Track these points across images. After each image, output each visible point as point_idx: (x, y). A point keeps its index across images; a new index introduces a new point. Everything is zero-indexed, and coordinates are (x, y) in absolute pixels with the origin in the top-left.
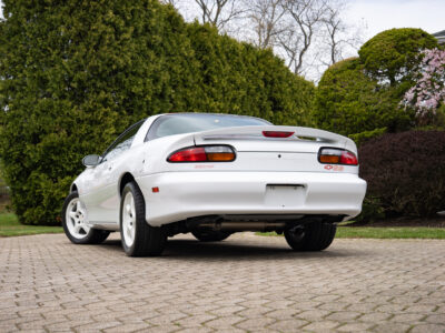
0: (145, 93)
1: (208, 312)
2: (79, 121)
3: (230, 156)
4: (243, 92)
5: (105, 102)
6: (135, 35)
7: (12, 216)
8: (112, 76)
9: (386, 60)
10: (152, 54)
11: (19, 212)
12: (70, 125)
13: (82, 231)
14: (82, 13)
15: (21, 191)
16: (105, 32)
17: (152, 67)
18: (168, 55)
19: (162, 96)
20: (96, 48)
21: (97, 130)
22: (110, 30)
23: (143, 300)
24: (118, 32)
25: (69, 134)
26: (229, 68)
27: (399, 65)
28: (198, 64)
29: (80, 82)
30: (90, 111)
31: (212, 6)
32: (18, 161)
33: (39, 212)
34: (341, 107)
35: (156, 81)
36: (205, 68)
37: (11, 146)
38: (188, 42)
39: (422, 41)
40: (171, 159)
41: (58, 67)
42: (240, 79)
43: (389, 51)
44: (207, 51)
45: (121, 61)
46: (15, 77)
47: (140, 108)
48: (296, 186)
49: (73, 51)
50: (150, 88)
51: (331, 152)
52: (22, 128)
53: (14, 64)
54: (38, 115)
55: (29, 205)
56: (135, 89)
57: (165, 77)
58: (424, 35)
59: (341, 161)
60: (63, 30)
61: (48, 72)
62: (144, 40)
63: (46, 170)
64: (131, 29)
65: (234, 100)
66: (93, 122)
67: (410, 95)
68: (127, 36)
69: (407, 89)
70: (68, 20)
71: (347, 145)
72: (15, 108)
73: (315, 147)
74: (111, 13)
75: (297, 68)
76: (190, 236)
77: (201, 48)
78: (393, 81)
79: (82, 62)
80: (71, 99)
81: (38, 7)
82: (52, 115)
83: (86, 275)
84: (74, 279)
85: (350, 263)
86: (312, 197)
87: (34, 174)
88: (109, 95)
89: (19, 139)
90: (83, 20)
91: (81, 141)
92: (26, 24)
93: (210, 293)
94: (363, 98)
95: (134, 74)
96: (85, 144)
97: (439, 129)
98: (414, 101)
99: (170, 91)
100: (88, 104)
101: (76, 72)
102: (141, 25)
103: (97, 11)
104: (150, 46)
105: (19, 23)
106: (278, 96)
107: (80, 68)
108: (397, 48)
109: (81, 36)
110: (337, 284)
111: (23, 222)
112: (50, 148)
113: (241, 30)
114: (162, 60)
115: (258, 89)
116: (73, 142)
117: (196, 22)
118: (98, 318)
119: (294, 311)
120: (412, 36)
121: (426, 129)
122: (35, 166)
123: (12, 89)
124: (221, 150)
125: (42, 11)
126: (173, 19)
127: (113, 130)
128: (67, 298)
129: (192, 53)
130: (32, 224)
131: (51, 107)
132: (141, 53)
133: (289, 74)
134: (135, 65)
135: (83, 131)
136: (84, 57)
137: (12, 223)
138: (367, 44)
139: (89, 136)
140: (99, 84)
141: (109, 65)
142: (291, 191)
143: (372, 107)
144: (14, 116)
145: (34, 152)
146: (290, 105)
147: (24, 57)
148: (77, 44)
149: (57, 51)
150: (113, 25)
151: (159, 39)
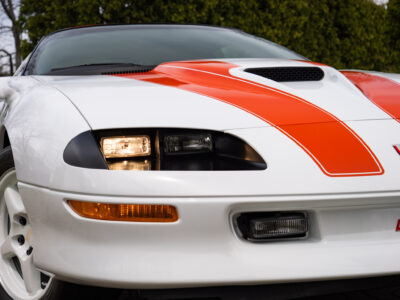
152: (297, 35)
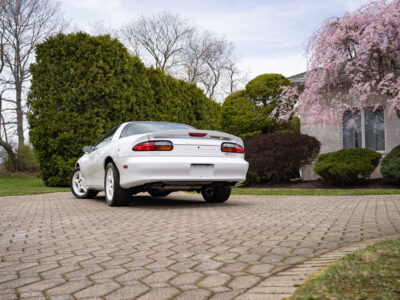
0: (121, 108)
1: (154, 241)
2: (82, 125)
3: (170, 147)
4: (179, 109)
5: (97, 114)
6: (115, 74)
7: (41, 181)
8: (101, 98)
9: (261, 92)
10: (125, 86)
11: (45, 179)
12: (76, 127)
13: (82, 191)
14: (84, 61)
15: (46, 166)
16: (98, 73)
17: (126, 93)
18: (135, 86)
19: (131, 110)
20: (92, 82)
21: (92, 130)
22: (101, 71)
23: (117, 233)
25: (75, 132)
26: (171, 94)
27: (268, 95)
28: (153, 92)
29: (82, 102)
30: (89, 119)
31: (161, 58)
32: (44, 148)
33: (57, 179)
34: (235, 118)
35: (128, 102)
36: (157, 94)
37: (40, 139)
38: (147, 79)
39: (281, 81)
40: (135, 149)
41: (69, 92)
42: (178, 101)
43: (263, 86)
44: (158, 85)
45: (107, 90)
46: (43, 98)
47: (118, 117)
48: (208, 165)
49: (78, 83)
50: (125, 106)
51: (229, 145)
52: (47, 129)
53: (43, 90)
54: (57, 121)
55: (51, 175)
56: (115, 107)
57: (133, 99)
58: (283, 78)
59: (234, 150)
60: (72, 71)
61: (63, 96)
62: (121, 77)
63: (61, 154)
64: (113, 71)
65: (173, 114)
66: (90, 126)
67: (274, 112)
68: (111, 75)
69: (272, 109)
70: (76, 65)
71: (238, 141)
72: (43, 117)
73: (219, 143)
74: (101, 62)
75: (211, 95)
76: (146, 194)
77: (155, 83)
78: (265, 104)
79: (84, 90)
80: (77, 112)
81: (58, 57)
82: (66, 121)
83: (83, 218)
84: (76, 220)
85: (239, 210)
86: (218, 172)
87: (54, 156)
88: (100, 110)
89: (45, 135)
90: (84, 65)
91: (82, 137)
92: (50, 67)
93: (156, 229)
94: (248, 113)
95: (115, 97)
96: (85, 138)
97: (291, 132)
98: (277, 115)
99: (136, 107)
100: (87, 115)
101: (80, 95)
102: (119, 68)
103: (93, 60)
104: (124, 81)
105: (46, 66)
106: (199, 111)
107: (83, 93)
108: (267, 85)
109: (83, 74)
110: (231, 223)
111: (47, 184)
112: (64, 140)
113: (179, 72)
114: (131, 89)
115: (188, 107)
116: (78, 137)
117: (152, 67)
118: (88, 245)
119: (204, 239)
120: (276, 78)
121: (284, 132)
122: (54, 152)
123: (41, 105)
124: (165, 144)
125: (60, 59)
126: (138, 65)
127: (102, 130)
128: (71, 232)
129: (150, 85)
130: (53, 186)
131: (65, 116)
132: (119, 85)
133: (206, 98)
134: (116, 92)
135: (84, 131)
136: (85, 87)
137: (40, 186)
138: (251, 83)
139: (87, 134)
140: (94, 103)
141: (100, 92)
142: (206, 168)
143: (253, 119)
144: (42, 122)
145: (53, 143)
146: (207, 117)
147: (49, 86)
148: (81, 79)
149: (68, 83)
150: (102, 68)
151: (130, 77)
152: (175, 117)
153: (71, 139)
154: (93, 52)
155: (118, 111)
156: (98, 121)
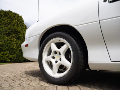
2: (8, 40)
5: (14, 37)
10: (23, 30)
16: (15, 23)
24: (18, 24)
25: (5, 42)
29: (9, 32)
30: (10, 38)
41: (3, 28)
45: (18, 30)
49: (7, 26)
56: (20, 35)
61: (1, 29)
64: (20, 24)
66: (10, 41)
70: (7, 20)
74: (17, 20)
80: (6, 35)
88: (15, 36)
90: (11, 20)
91: (7, 44)
101: (8, 30)
103: (14, 19)
116: (6, 44)
127: (15, 43)
131: (1, 36)
135: (8, 42)
140: (13, 33)
141: (15, 30)
148: (9, 24)
149: (4, 25)
150: (17, 22)
153: (3, 44)
154: (14, 17)
155: (21, 37)
156: (14, 39)
